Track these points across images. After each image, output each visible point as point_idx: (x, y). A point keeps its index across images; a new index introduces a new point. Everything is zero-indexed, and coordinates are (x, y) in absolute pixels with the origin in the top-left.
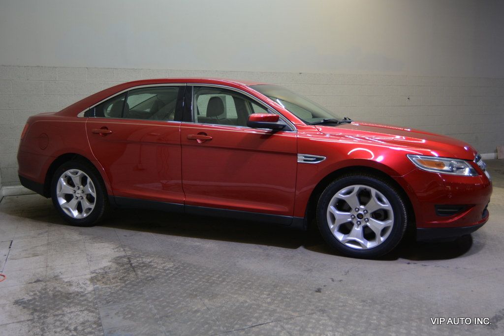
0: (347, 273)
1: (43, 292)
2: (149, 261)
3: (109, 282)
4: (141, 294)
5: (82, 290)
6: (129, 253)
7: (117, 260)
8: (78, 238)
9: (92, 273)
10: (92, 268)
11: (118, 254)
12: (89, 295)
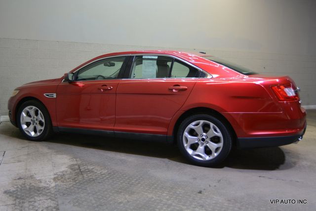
0: (219, 181)
1: (23, 186)
2: (92, 168)
3: (65, 181)
4: (85, 189)
5: (48, 186)
6: (79, 162)
7: (71, 167)
8: (47, 151)
9: (55, 174)
10: (55, 172)
11: (72, 163)
12: (52, 189)
